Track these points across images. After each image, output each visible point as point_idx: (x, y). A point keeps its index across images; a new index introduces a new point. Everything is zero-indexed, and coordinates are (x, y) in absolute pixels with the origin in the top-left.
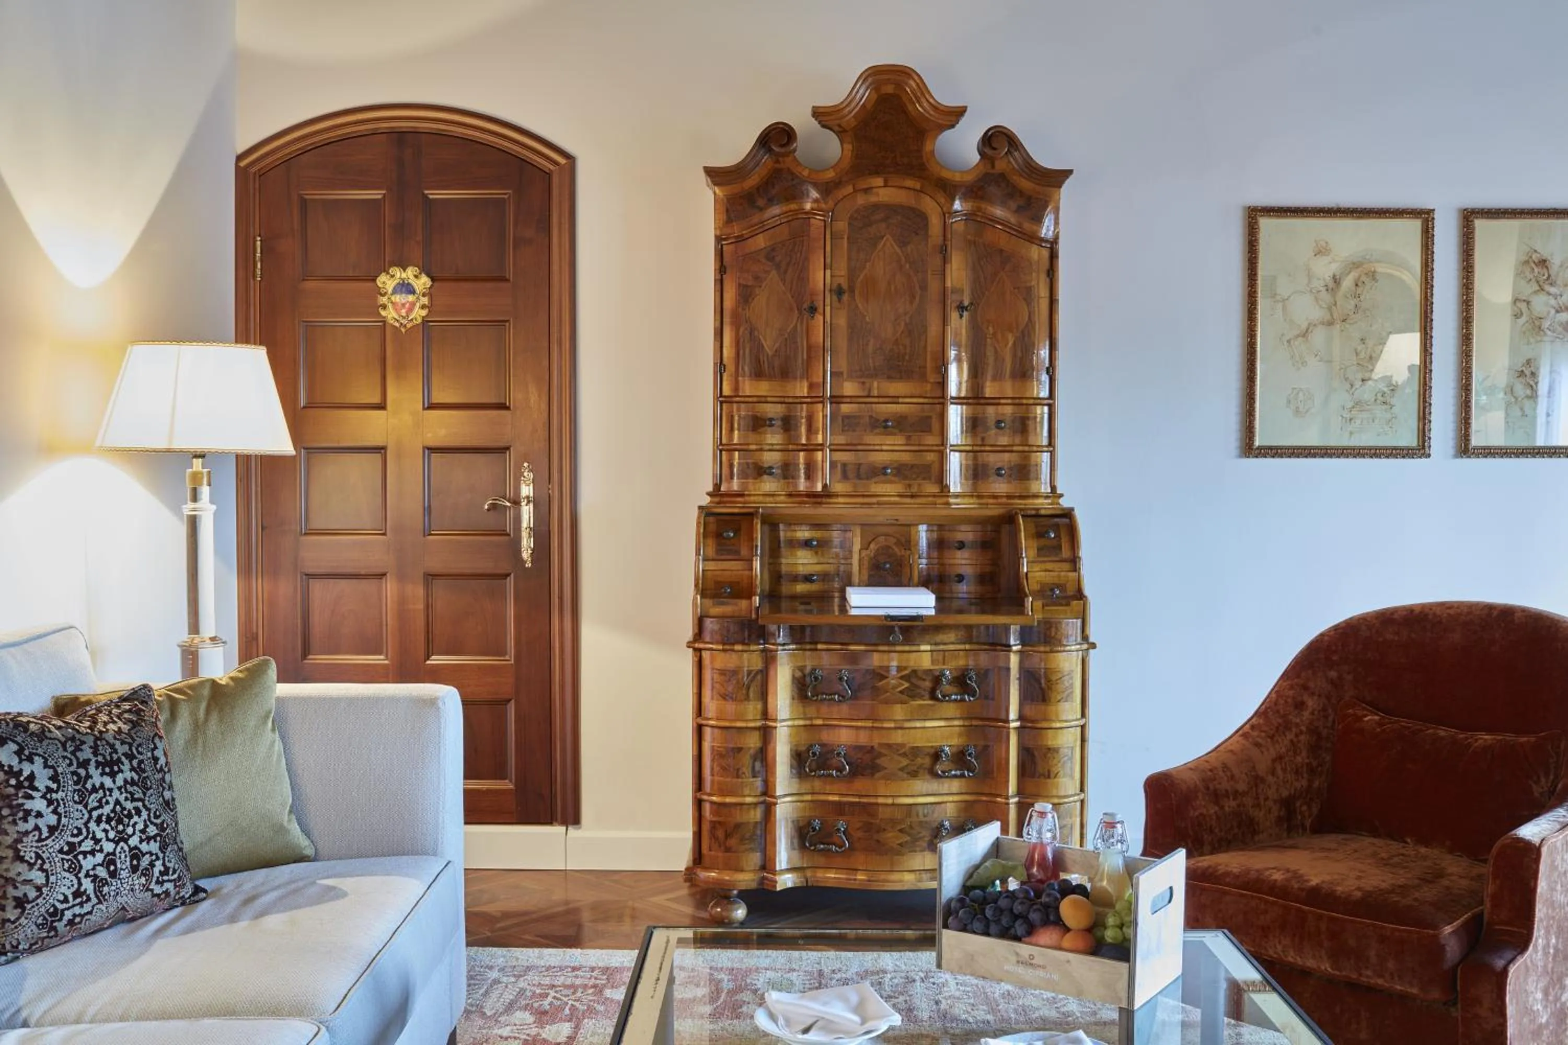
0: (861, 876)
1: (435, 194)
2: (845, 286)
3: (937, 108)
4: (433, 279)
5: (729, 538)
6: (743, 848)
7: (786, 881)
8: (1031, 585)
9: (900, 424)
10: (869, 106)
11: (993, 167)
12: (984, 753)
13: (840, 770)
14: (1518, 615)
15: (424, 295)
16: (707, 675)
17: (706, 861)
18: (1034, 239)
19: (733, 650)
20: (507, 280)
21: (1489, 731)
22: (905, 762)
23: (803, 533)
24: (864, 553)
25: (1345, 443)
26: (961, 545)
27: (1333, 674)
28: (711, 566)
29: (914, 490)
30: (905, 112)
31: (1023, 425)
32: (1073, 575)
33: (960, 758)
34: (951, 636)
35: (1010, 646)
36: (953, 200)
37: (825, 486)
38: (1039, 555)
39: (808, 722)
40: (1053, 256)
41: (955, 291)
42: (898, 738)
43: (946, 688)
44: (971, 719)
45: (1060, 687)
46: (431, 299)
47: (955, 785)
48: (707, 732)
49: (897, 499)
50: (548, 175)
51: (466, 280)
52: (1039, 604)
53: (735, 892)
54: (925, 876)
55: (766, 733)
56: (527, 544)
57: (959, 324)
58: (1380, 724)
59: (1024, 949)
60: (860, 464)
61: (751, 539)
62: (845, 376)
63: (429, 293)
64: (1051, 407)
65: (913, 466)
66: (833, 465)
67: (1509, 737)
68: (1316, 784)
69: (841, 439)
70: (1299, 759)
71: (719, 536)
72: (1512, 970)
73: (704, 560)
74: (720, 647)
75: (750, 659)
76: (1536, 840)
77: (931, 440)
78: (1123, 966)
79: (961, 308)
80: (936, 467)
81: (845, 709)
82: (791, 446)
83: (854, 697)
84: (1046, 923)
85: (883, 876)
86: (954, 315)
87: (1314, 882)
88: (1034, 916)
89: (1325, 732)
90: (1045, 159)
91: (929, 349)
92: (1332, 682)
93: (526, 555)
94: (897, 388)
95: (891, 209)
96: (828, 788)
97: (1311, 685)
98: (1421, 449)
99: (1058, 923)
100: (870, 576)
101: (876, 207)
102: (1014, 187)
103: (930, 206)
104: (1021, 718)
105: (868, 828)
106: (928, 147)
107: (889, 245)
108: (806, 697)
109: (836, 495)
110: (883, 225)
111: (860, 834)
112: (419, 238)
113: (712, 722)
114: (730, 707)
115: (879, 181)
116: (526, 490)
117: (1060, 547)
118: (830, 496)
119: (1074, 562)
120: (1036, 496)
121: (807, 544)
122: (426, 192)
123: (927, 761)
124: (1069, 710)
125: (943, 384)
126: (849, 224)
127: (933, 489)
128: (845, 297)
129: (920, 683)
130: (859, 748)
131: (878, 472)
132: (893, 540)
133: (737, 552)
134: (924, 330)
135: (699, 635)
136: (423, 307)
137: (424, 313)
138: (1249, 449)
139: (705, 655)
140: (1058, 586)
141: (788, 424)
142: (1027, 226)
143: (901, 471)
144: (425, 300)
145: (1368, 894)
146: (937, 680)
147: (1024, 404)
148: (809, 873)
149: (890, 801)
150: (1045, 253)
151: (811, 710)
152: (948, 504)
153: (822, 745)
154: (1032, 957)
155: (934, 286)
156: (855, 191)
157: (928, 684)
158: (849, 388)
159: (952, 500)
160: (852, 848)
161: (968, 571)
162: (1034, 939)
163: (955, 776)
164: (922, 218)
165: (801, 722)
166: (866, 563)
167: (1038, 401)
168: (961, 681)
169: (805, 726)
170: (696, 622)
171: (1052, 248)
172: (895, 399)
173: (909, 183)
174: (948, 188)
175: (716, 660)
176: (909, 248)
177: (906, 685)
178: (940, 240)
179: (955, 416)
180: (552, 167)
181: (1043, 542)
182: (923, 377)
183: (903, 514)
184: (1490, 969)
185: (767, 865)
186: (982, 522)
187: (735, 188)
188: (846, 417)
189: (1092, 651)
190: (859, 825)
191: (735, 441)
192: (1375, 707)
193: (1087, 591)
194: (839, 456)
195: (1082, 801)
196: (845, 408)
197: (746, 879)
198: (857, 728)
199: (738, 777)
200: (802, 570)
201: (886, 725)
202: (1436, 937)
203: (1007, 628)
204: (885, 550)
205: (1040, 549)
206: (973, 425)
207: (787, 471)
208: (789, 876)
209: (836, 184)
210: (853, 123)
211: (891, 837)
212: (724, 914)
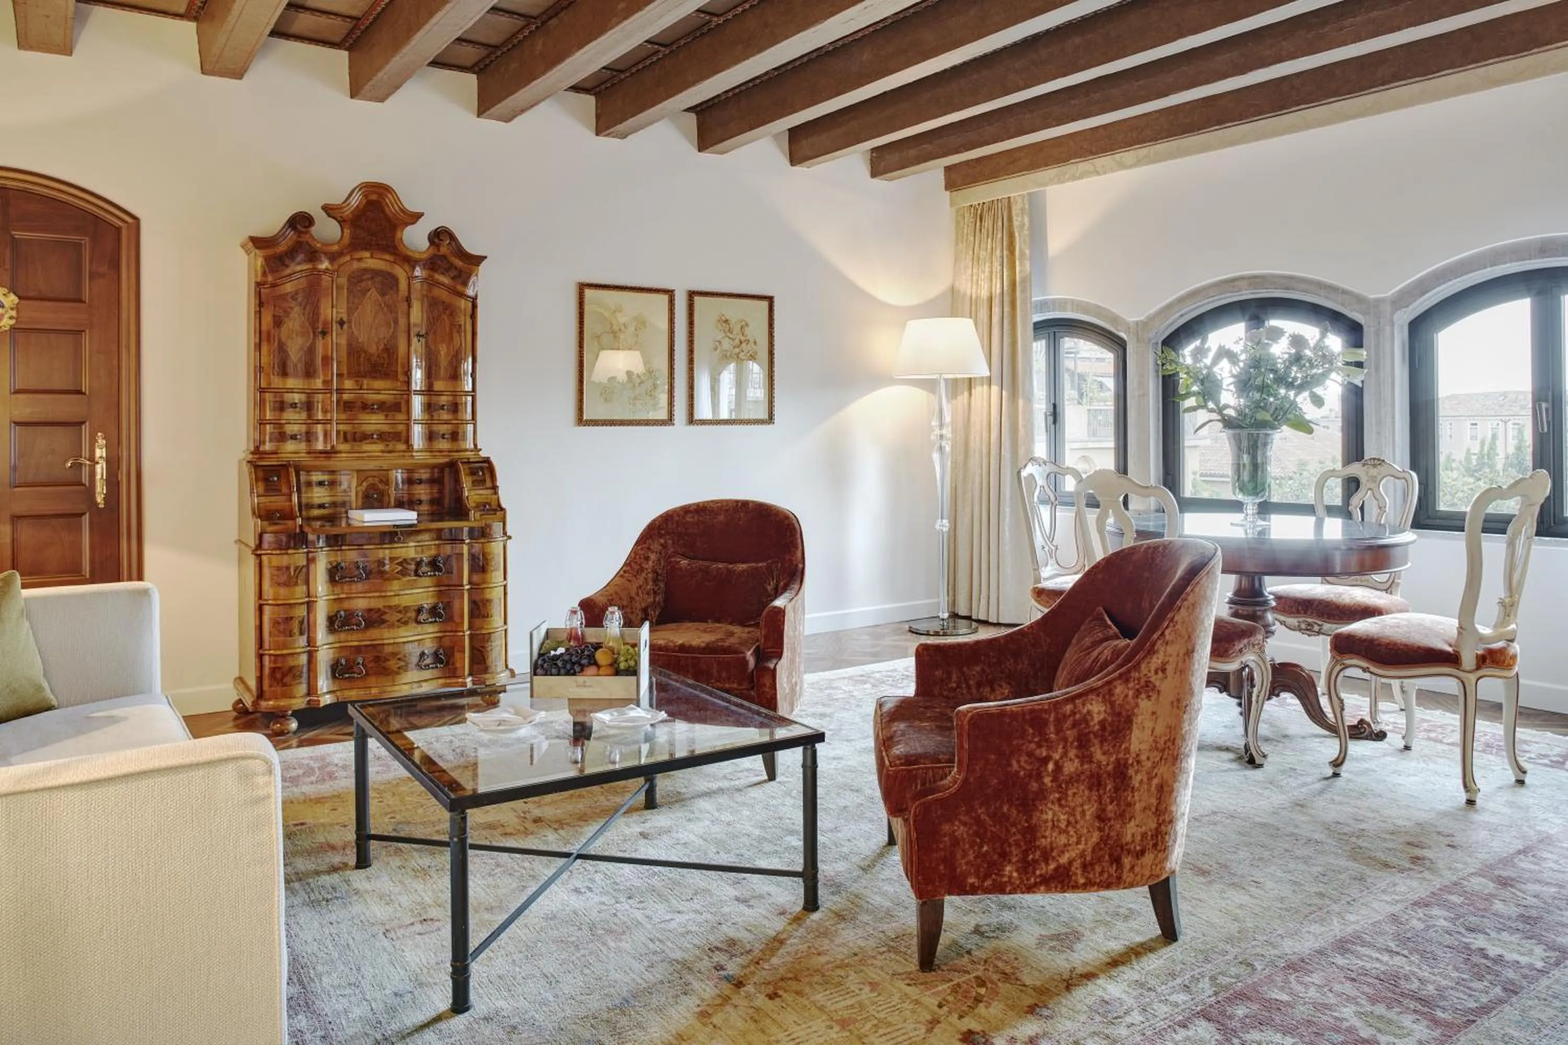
0: (374, 691)
1: (18, 234)
2: (345, 319)
3: (404, 211)
4: (20, 298)
5: (274, 481)
6: (293, 683)
7: (327, 700)
8: (471, 504)
9: (382, 407)
10: (361, 207)
11: (439, 250)
12: (448, 606)
13: (359, 625)
14: (751, 504)
15: (12, 309)
16: (267, 572)
17: (267, 695)
18: (462, 295)
19: (287, 554)
20: (85, 302)
21: (744, 562)
22: (400, 616)
23: (316, 477)
24: (359, 488)
25: (631, 418)
26: (420, 482)
27: (662, 541)
28: (263, 499)
29: (390, 448)
30: (383, 211)
31: (455, 408)
32: (496, 497)
33: (433, 611)
34: (426, 536)
35: (463, 540)
36: (414, 268)
37: (333, 447)
38: (473, 486)
39: (336, 597)
40: (474, 306)
41: (415, 325)
42: (395, 601)
43: (424, 569)
44: (439, 586)
45: (493, 563)
46: (18, 311)
47: (430, 628)
48: (267, 609)
49: (380, 454)
50: (119, 229)
51: (50, 300)
52: (478, 514)
53: (290, 712)
54: (415, 685)
55: (310, 605)
56: (101, 490)
57: (417, 345)
58: (689, 565)
59: (580, 679)
60: (355, 433)
61: (289, 482)
62: (346, 376)
63: (17, 308)
64: (474, 398)
65: (389, 433)
66: (338, 432)
67: (754, 565)
68: (657, 599)
69: (343, 416)
70: (649, 587)
71: (266, 480)
72: (778, 667)
73: (258, 496)
74: (278, 552)
75: (299, 558)
76: (782, 607)
77: (401, 417)
78: (634, 678)
79: (418, 335)
80: (404, 435)
81: (360, 587)
82: (311, 420)
83: (367, 578)
84: (590, 664)
85: (389, 689)
86: (414, 340)
87: (680, 642)
88: (584, 662)
89: (660, 572)
90: (471, 248)
91: (399, 361)
92: (661, 545)
93: (100, 499)
94: (378, 384)
95: (376, 273)
96: (349, 638)
97: (652, 547)
98: (670, 421)
99: (596, 664)
100: (363, 503)
101: (366, 270)
102: (451, 264)
103: (400, 272)
104: (470, 583)
105: (377, 659)
106: (398, 235)
107: (373, 294)
108: (335, 581)
109: (340, 452)
110: (370, 283)
111: (372, 665)
112: (8, 266)
113: (270, 602)
114: (283, 591)
115: (367, 254)
116: (100, 453)
117: (485, 481)
118: (336, 452)
119: (495, 488)
120: (466, 450)
121: (321, 484)
122: (13, 233)
123: (413, 614)
124: (497, 577)
125: (408, 382)
126: (348, 280)
127: (402, 447)
128: (345, 326)
129: (409, 567)
130: (370, 610)
131: (365, 437)
132: (377, 479)
133: (280, 491)
134: (396, 348)
135: (259, 546)
136: (11, 318)
137: (13, 322)
138: (581, 421)
139: (264, 558)
140: (487, 503)
141: (309, 406)
142: (459, 288)
143: (383, 437)
144: (14, 313)
145: (708, 644)
146: (419, 564)
147: (456, 394)
148: (338, 693)
149: (392, 641)
150: (470, 305)
151: (338, 589)
152: (412, 456)
153: (345, 611)
154: (585, 682)
155: (402, 321)
156: (352, 259)
157: (413, 567)
158: (348, 384)
159: (414, 454)
160: (367, 674)
161: (424, 497)
162: (584, 673)
163: (431, 622)
164: (395, 280)
165: (332, 597)
166: (360, 494)
167: (466, 393)
168: (434, 564)
169: (335, 599)
170: (257, 537)
171: (474, 301)
172: (378, 392)
173: (387, 257)
174: (409, 261)
175: (272, 560)
176: (387, 297)
177: (400, 568)
178: (406, 294)
179: (417, 402)
180: (121, 224)
181: (475, 478)
182: (395, 378)
183: (384, 464)
184: (769, 669)
185: (312, 690)
186: (433, 467)
187: (270, 252)
188: (346, 403)
189: (509, 542)
190: (371, 659)
191: (268, 418)
192: (684, 556)
193: (504, 505)
194: (341, 427)
195: (506, 631)
196: (346, 397)
197: (299, 703)
198: (370, 597)
199: (291, 636)
200: (317, 501)
201: (389, 594)
202: (744, 658)
203: (461, 529)
204: (372, 486)
205: (473, 482)
206: (429, 408)
207: (309, 437)
208: (327, 696)
209: (341, 254)
210: (351, 216)
211: (392, 664)
212: (283, 727)
